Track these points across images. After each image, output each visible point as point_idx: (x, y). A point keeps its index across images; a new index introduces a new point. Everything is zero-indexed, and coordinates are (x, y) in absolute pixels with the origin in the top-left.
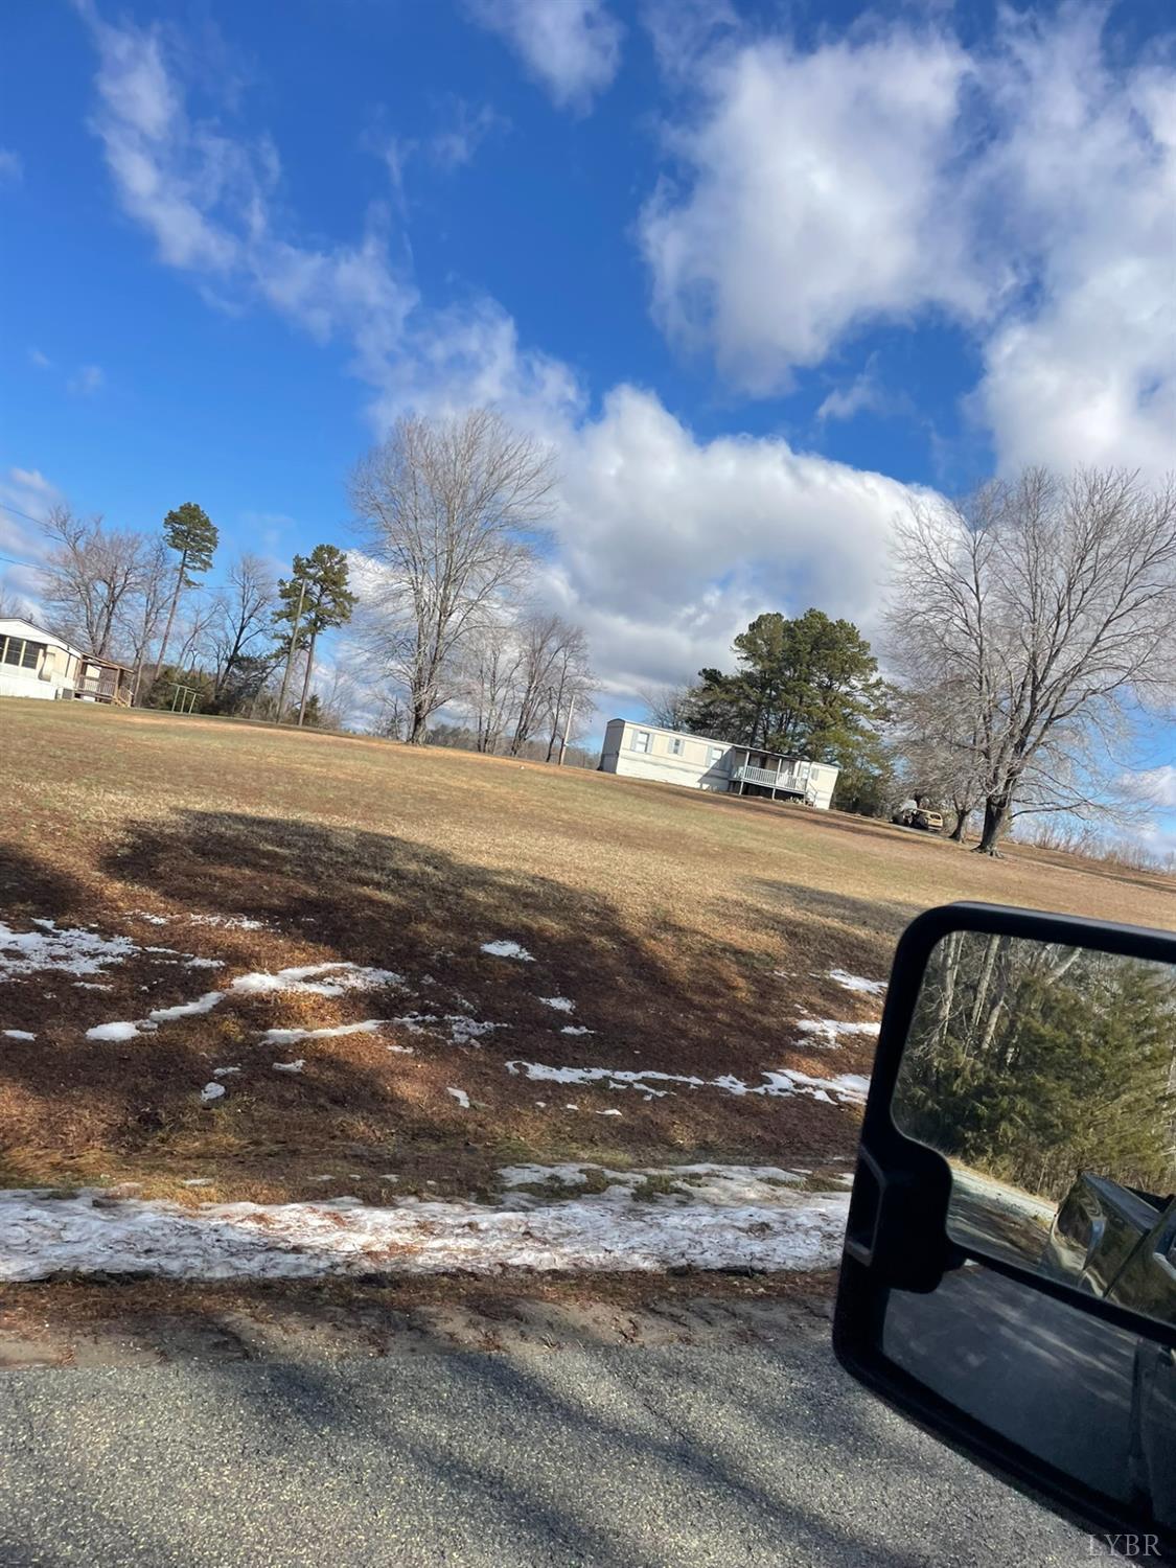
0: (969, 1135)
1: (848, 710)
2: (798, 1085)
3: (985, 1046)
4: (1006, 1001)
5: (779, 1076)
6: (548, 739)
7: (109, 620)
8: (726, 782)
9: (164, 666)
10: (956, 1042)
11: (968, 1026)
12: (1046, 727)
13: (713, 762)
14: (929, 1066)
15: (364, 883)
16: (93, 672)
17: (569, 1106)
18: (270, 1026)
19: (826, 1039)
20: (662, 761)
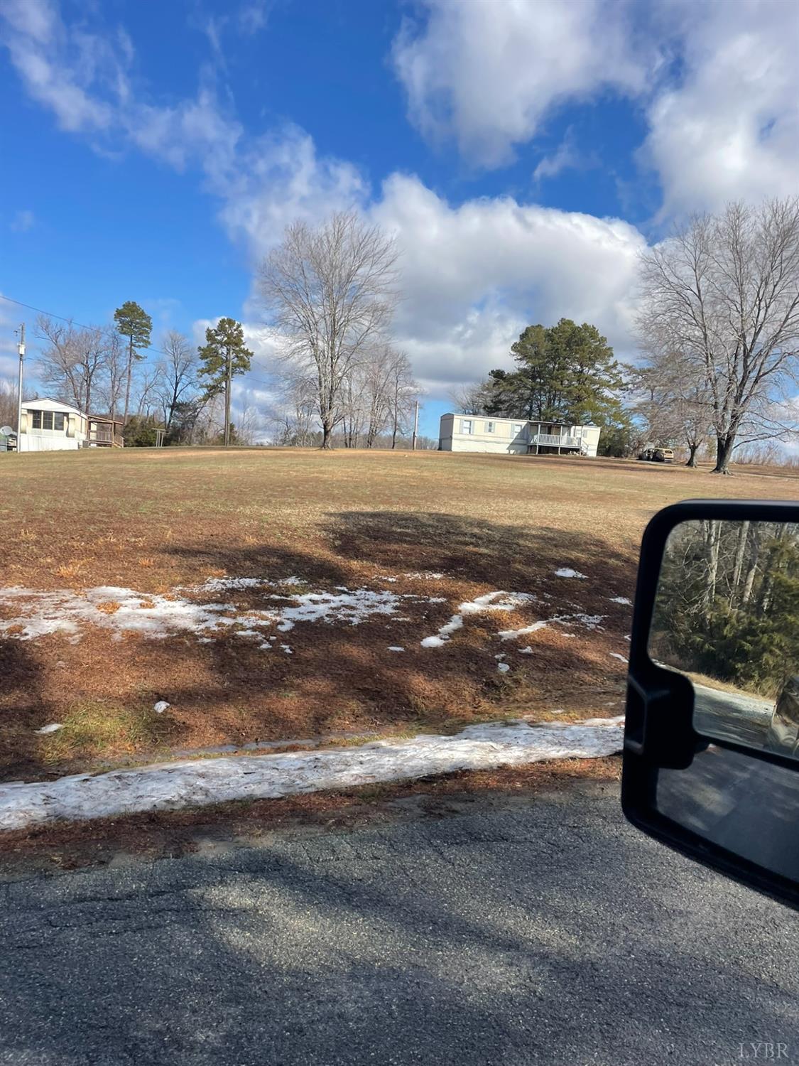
0: (739, 666)
1: (597, 386)
3: (746, 599)
4: (758, 565)
6: (391, 433)
7: (88, 390)
8: (526, 447)
9: (129, 416)
10: (723, 599)
11: (730, 586)
12: (756, 382)
13: (516, 435)
14: (704, 620)
16: (94, 427)
20: (482, 438)
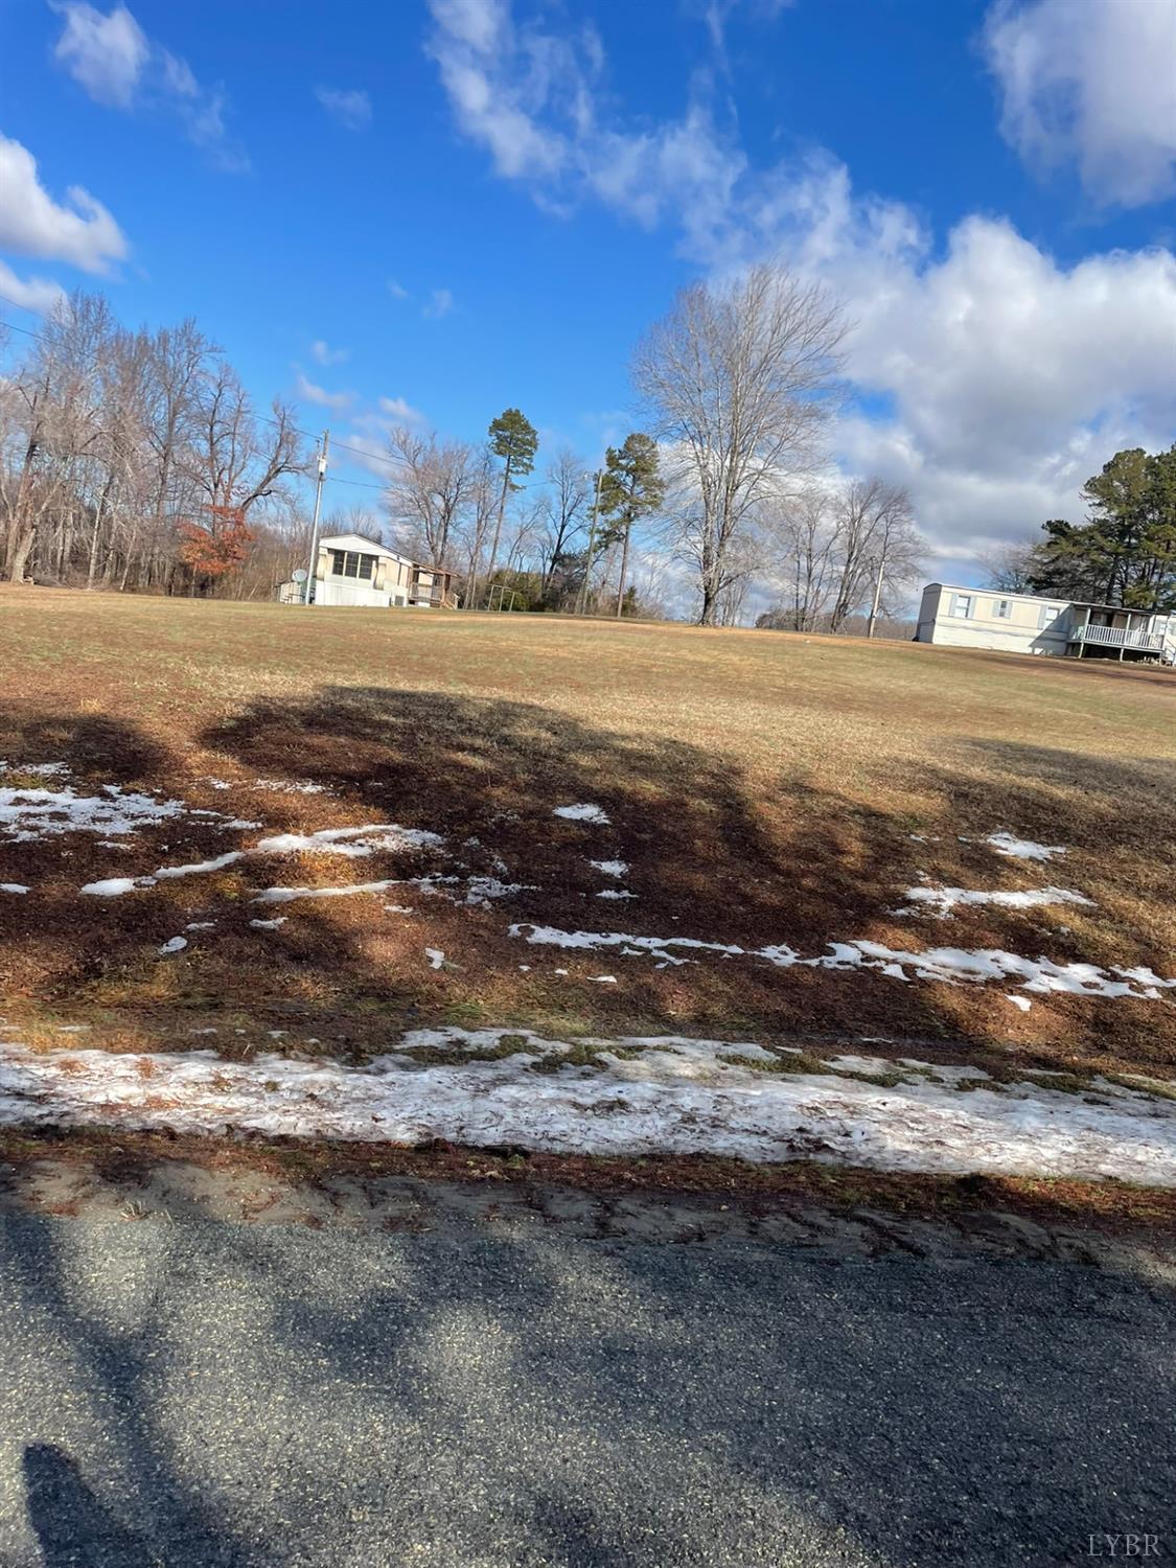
2: (867, 958)
5: (848, 948)
7: (446, 531)
8: (1063, 645)
9: (495, 570)
13: (1048, 624)
15: (461, 748)
16: (425, 579)
17: (559, 971)
18: (272, 884)
19: (937, 909)
20: (986, 626)
